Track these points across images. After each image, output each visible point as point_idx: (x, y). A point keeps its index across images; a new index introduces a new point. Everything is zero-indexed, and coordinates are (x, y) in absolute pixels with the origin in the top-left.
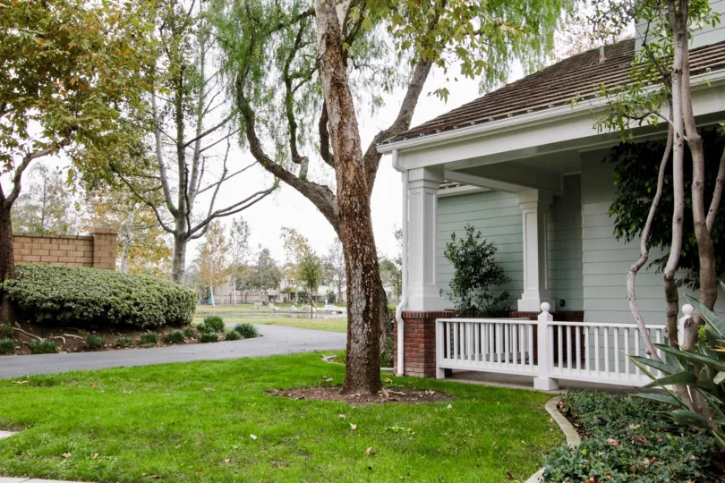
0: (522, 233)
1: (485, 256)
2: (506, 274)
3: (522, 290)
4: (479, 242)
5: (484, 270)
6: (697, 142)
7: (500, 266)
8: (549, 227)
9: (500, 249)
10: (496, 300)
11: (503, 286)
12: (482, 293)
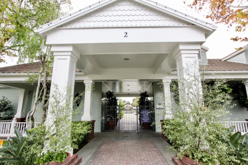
0: (19, 99)
1: (7, 104)
2: (13, 108)
3: (16, 112)
4: (7, 100)
5: (6, 107)
6: (45, 87)
7: (12, 106)
8: (27, 97)
9: (12, 102)
10: (9, 115)
11: (11, 111)
12: (5, 113)
